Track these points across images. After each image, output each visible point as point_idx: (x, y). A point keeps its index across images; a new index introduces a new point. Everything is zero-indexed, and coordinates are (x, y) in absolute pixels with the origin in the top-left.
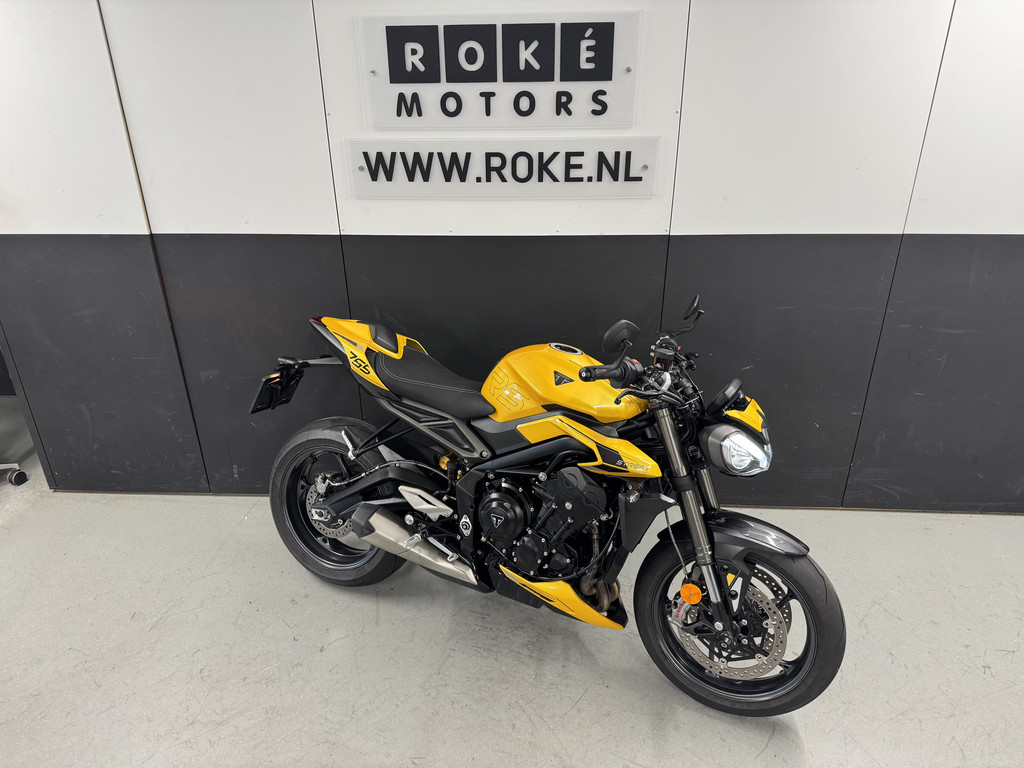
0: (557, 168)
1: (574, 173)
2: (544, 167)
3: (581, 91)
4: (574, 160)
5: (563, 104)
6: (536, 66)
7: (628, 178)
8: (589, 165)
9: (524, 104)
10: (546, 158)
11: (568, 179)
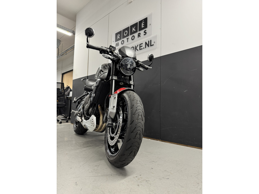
0: (138, 48)
1: (141, 48)
2: (136, 48)
3: (142, 32)
4: (141, 45)
5: (139, 35)
6: (135, 30)
7: (151, 45)
8: (144, 45)
9: (133, 38)
10: (136, 47)
11: (140, 49)
